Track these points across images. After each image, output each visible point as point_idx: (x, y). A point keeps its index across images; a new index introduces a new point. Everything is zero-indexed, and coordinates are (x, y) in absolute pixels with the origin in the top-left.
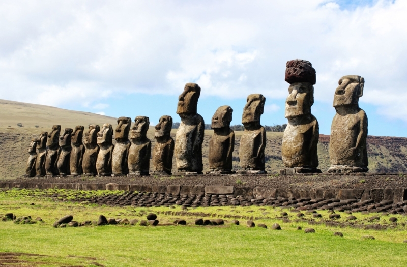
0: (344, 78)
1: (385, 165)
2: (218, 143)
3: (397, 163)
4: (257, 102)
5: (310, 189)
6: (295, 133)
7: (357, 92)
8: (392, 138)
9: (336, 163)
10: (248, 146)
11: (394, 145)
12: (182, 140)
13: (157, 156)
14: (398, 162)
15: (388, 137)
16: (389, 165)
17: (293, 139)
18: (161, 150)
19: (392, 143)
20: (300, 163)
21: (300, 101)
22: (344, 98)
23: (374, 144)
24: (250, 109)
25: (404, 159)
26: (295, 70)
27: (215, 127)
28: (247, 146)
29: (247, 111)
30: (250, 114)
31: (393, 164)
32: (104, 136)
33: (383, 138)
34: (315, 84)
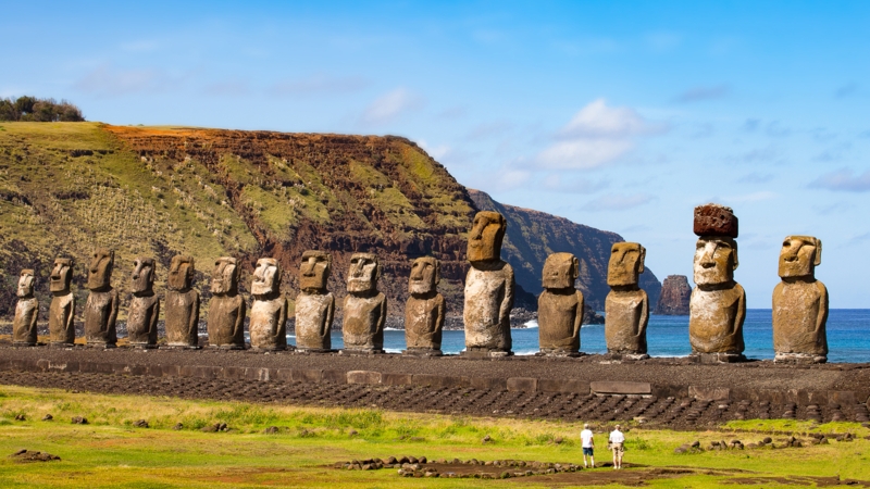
0: (793, 238)
1: (311, 214)
2: (559, 310)
3: (340, 207)
4: (635, 256)
5: (786, 390)
6: (715, 307)
7: (813, 260)
8: (326, 139)
9: (788, 349)
10: (624, 318)
11: (332, 155)
12: (481, 302)
13: (418, 323)
14: (344, 204)
15: (314, 135)
16: (324, 215)
17: (711, 314)
18: (426, 313)
19: (327, 152)
20: (724, 347)
21: (722, 263)
22: (798, 267)
23: (279, 156)
24: (624, 266)
25: (359, 197)
26: (715, 221)
27: (554, 286)
28: (622, 319)
29: (620, 269)
30: (626, 273)
31: (332, 210)
32: (268, 281)
33: (303, 137)
34: (736, 236)
